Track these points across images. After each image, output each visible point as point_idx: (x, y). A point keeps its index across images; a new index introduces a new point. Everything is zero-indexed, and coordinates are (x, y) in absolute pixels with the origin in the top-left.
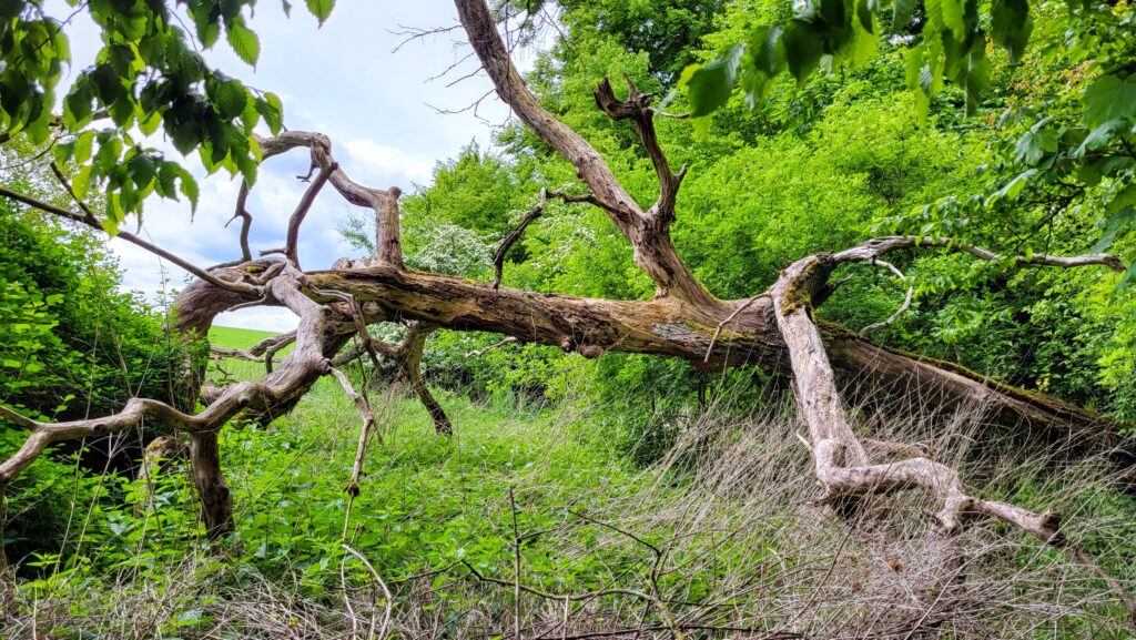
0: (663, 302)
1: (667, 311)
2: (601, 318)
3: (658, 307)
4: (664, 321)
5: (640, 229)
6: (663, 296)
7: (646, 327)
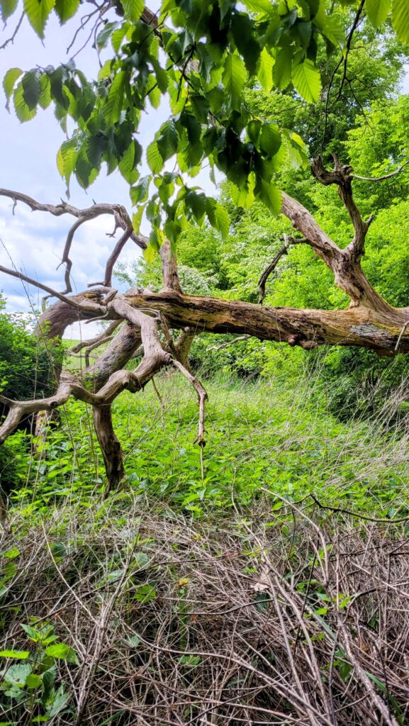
0: (355, 310)
1: (358, 316)
2: (314, 322)
3: (352, 314)
4: (357, 323)
5: (340, 260)
6: (356, 306)
7: (345, 328)
